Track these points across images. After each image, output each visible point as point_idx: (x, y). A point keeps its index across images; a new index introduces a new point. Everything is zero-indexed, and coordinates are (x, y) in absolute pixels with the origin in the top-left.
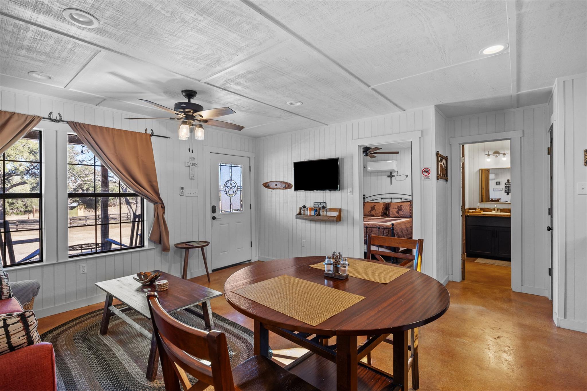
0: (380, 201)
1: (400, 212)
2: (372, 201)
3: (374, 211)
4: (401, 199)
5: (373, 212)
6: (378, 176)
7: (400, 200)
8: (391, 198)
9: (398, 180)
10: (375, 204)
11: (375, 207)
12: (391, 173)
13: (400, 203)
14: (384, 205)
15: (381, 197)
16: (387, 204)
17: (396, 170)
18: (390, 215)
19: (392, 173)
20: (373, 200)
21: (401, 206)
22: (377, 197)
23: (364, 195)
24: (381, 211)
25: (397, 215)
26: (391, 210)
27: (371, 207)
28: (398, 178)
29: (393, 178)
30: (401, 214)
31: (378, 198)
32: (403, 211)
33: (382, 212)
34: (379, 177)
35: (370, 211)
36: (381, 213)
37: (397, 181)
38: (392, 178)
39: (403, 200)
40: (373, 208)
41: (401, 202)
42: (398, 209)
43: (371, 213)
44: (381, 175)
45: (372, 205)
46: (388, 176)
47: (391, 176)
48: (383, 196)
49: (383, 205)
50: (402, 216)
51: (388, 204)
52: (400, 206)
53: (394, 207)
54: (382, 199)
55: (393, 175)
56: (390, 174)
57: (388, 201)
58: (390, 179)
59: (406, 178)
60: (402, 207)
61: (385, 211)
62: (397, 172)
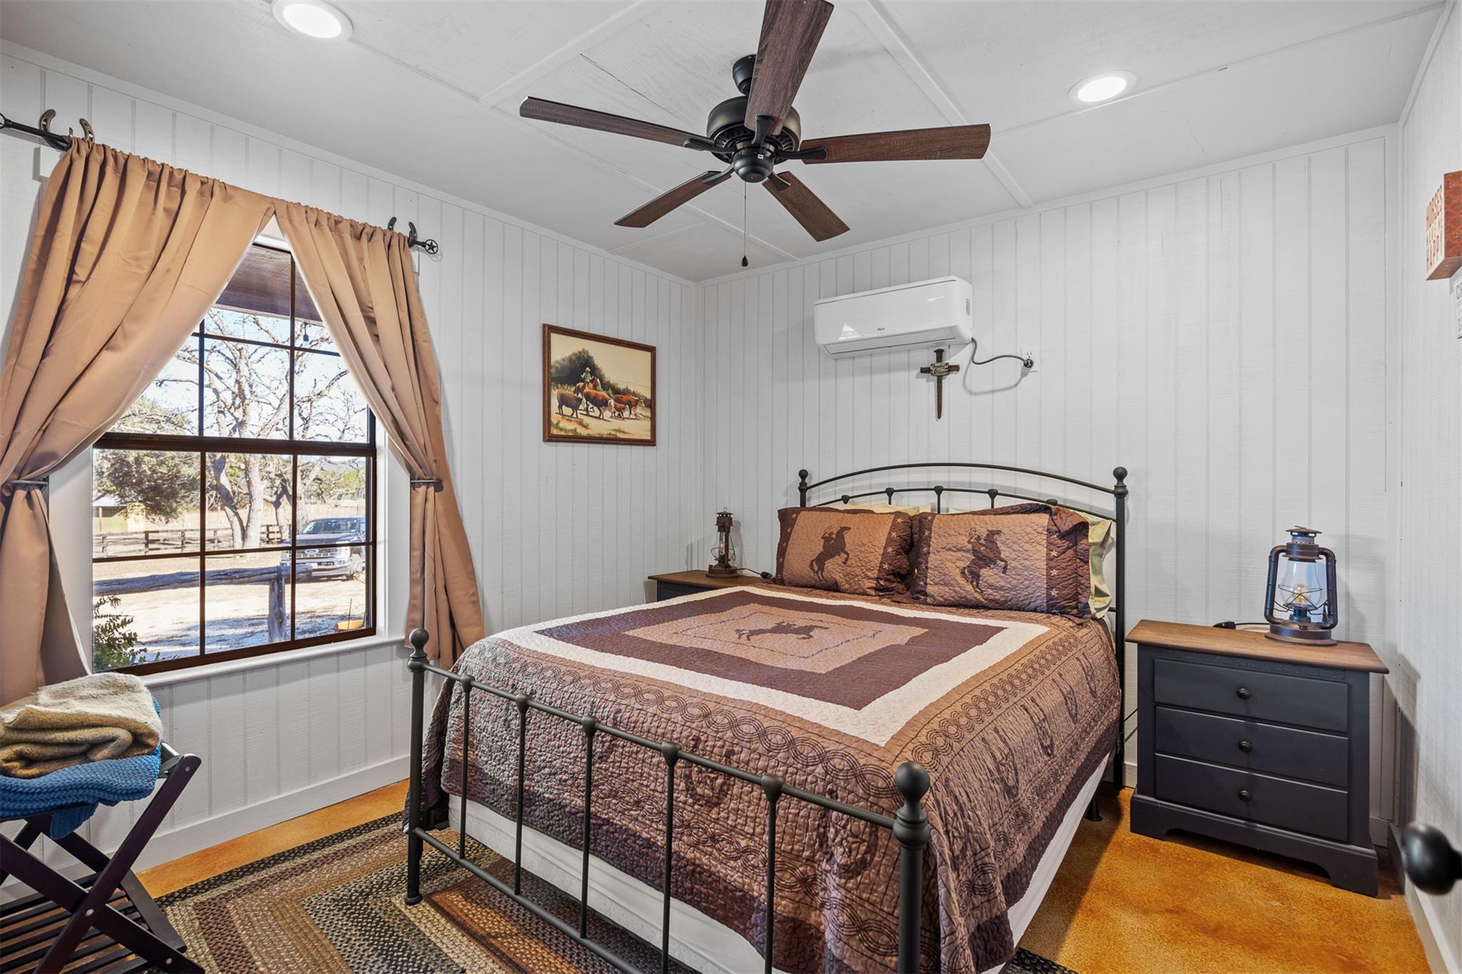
0: (879, 505)
1: (985, 572)
2: (840, 506)
3: (839, 559)
4: (993, 494)
5: (834, 568)
6: (871, 371)
7: (983, 503)
8: (939, 490)
9: (975, 389)
10: (852, 521)
11: (847, 537)
12: (940, 353)
13: (986, 518)
14: (894, 527)
15: (883, 480)
16: (912, 519)
17: (967, 334)
18: (929, 589)
19: (945, 355)
20: (845, 499)
21: (992, 533)
22: (867, 482)
23: (803, 474)
24: (875, 559)
25: (969, 587)
26: (931, 558)
27: (826, 539)
28: (979, 377)
29: (950, 381)
30: (991, 586)
31: (871, 486)
32: (1005, 570)
33: (881, 569)
34: (882, 378)
35: (820, 560)
36: (874, 574)
37: (971, 393)
38: (945, 382)
39: (1000, 502)
40: (834, 545)
41: (994, 512)
42: (975, 552)
43: (821, 568)
44: (890, 369)
45: (831, 523)
46: (925, 371)
47: (939, 370)
48: (897, 479)
49: (888, 528)
50: (997, 596)
51: (916, 523)
52: (984, 533)
53: (953, 541)
54: (890, 492)
55: (952, 361)
56: (933, 358)
57: (921, 503)
58: (933, 385)
59: (1024, 375)
60: (999, 540)
61: (903, 562)
62: (970, 347)
